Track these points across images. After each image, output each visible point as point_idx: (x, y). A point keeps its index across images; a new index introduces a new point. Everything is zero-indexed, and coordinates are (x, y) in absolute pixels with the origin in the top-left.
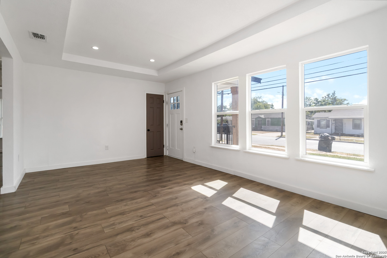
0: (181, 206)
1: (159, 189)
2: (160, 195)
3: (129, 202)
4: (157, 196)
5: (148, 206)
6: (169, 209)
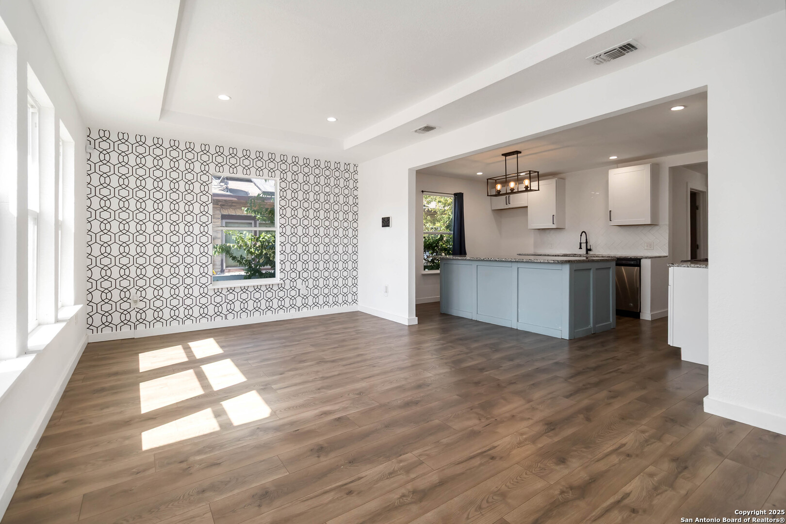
0: (317, 377)
1: (352, 412)
2: (351, 395)
3: (403, 383)
4: (358, 394)
5: (369, 377)
6: (336, 373)
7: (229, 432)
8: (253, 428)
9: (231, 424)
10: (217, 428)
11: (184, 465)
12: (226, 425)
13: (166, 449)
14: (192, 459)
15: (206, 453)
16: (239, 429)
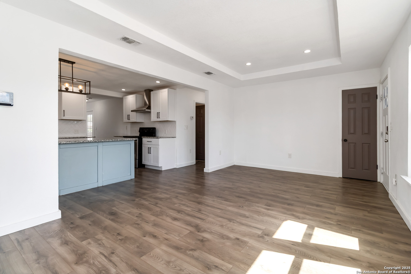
7: (312, 224)
8: (301, 220)
9: (308, 227)
10: (316, 228)
11: (339, 223)
12: (311, 228)
13: (345, 233)
14: (335, 223)
15: (328, 222)
16: (307, 223)
